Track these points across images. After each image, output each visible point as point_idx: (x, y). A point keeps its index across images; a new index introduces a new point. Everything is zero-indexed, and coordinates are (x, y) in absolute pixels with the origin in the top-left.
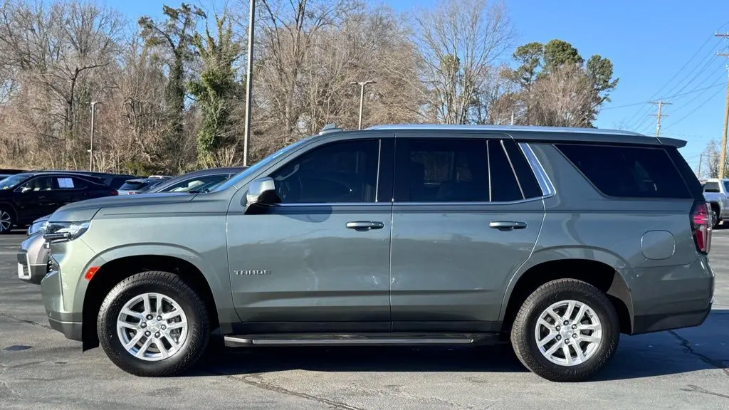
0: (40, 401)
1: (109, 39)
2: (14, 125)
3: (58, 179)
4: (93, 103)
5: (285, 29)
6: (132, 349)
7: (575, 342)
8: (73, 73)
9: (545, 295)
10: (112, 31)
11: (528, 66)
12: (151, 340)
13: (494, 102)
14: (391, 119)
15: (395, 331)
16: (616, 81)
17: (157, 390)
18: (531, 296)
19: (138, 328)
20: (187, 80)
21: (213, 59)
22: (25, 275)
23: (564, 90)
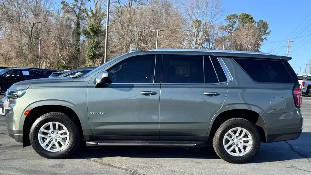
0: (2, 169)
1: (48, 10)
2: (6, 47)
3: (23, 71)
4: (40, 38)
5: (124, 6)
6: (45, 146)
7: (241, 146)
8: (32, 25)
9: (227, 125)
10: (49, 7)
11: (231, 24)
12: (53, 142)
13: (216, 40)
14: (170, 47)
15: (162, 140)
16: (270, 31)
17: (55, 165)
18: (222, 125)
19: (48, 137)
20: (82, 28)
21: (93, 19)
22: (3, 113)
23: (247, 35)
